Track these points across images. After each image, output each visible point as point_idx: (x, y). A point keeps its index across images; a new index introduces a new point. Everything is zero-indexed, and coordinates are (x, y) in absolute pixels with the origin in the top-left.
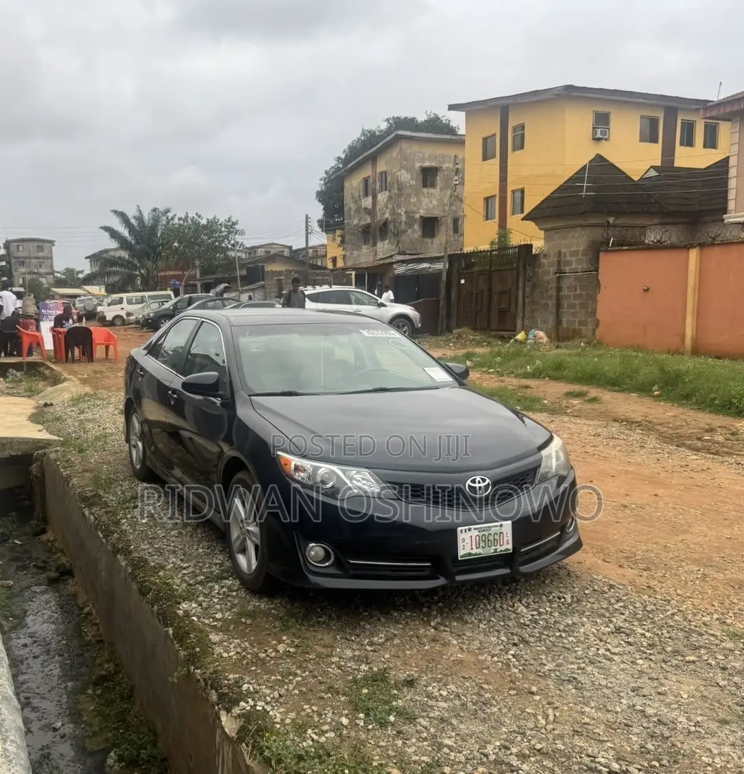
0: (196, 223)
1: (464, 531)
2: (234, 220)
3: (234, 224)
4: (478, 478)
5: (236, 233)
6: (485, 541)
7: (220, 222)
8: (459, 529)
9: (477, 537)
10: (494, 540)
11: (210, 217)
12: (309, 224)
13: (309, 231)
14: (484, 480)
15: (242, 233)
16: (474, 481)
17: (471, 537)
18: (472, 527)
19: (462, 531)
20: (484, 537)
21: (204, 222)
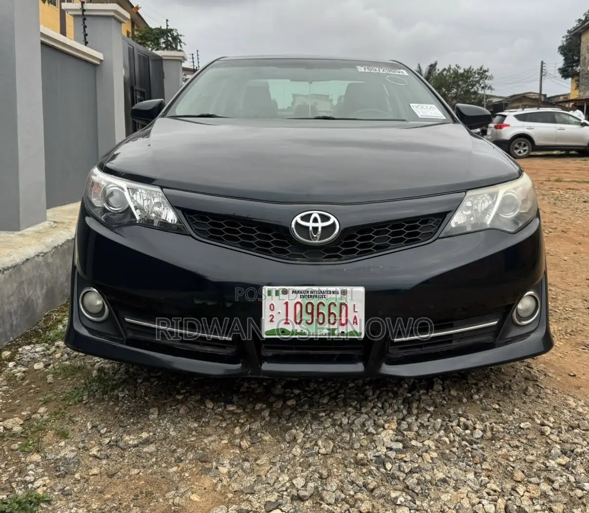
0: (456, 73)
1: (274, 293)
2: (485, 68)
3: (485, 71)
4: (315, 214)
5: (486, 78)
6: (312, 313)
7: (474, 71)
8: (266, 289)
9: (298, 306)
10: (330, 314)
11: (467, 68)
12: (544, 68)
13: (544, 74)
14: (325, 219)
15: (491, 78)
16: (306, 218)
17: (287, 303)
18: (290, 288)
19: (270, 293)
20: (310, 307)
21: (461, 71)
